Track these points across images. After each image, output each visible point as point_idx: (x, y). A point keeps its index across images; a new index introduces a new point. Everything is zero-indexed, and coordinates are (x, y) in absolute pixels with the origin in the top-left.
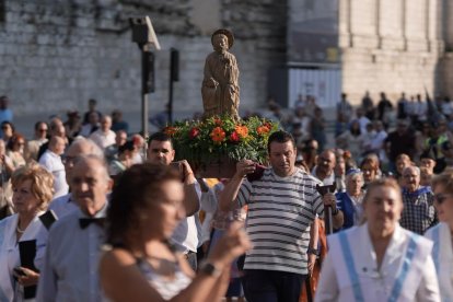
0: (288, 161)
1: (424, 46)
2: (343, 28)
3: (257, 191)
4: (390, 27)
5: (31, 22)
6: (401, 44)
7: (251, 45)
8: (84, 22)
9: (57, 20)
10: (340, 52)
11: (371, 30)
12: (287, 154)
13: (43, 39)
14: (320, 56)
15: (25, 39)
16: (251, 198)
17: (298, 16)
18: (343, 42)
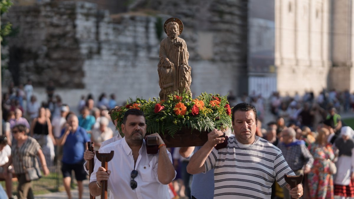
0: (250, 128)
1: (320, 64)
2: (277, 55)
3: (222, 157)
4: (302, 55)
5: (115, 54)
6: (308, 63)
7: (229, 65)
8: (142, 54)
9: (129, 53)
10: (276, 68)
11: (292, 56)
12: (248, 122)
13: (121, 63)
14: (266, 70)
15: (112, 63)
16: (217, 164)
17: (254, 49)
18: (278, 62)
